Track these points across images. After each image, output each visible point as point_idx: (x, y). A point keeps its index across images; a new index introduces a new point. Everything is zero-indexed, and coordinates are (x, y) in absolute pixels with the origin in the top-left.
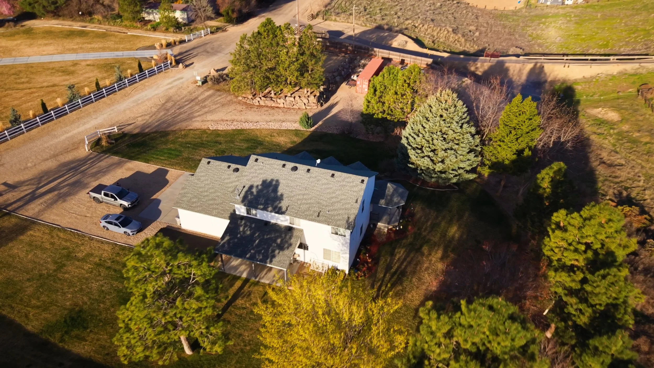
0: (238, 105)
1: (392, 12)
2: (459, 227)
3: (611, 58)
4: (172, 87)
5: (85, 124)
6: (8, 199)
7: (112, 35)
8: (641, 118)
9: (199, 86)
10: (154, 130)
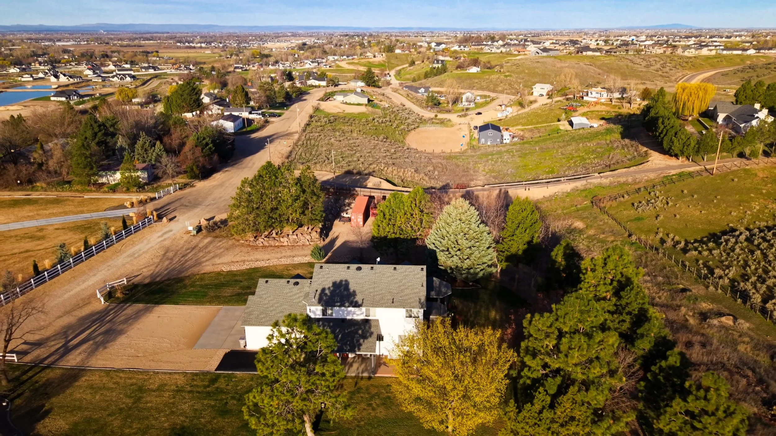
0: (243, 248)
1: (355, 159)
2: (497, 311)
3: (562, 179)
4: (165, 240)
5: (84, 281)
6: (39, 356)
7: (67, 200)
8: (601, 223)
9: (194, 235)
10: (166, 278)
